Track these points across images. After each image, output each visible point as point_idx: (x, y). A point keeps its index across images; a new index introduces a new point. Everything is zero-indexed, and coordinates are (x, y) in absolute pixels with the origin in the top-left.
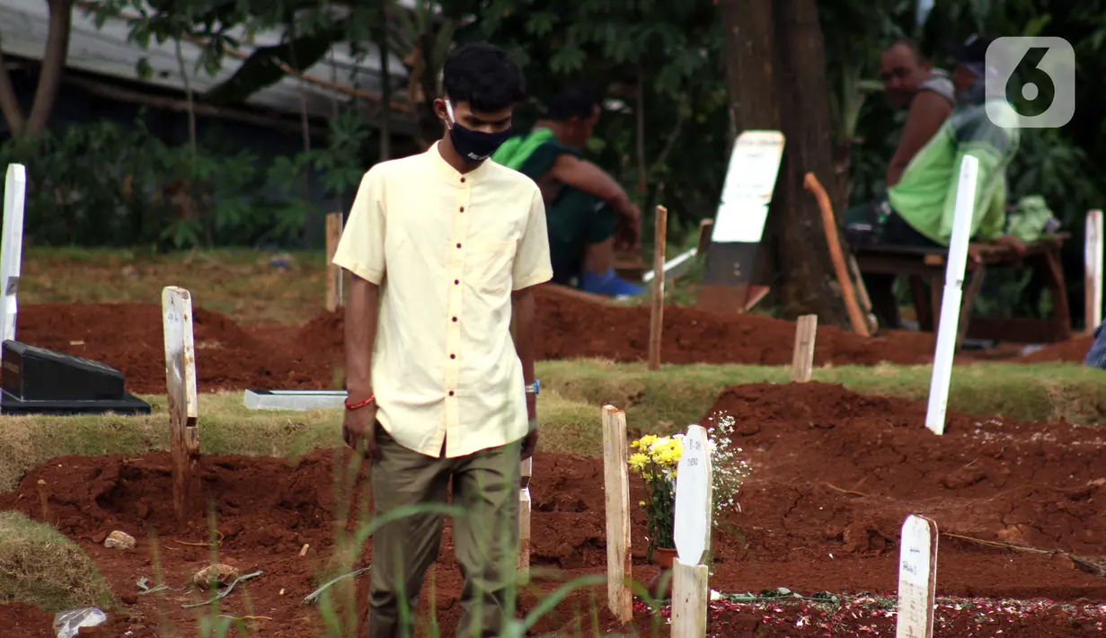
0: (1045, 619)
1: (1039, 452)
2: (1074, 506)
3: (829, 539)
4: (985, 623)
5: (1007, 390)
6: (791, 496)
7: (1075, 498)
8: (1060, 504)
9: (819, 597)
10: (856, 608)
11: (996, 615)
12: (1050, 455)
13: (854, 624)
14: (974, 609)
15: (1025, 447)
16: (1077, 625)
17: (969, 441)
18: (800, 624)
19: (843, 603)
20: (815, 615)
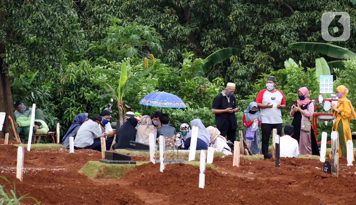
0: (44, 171)
1: (46, 154)
2: (52, 160)
3: (9, 164)
4: (34, 172)
5: (42, 147)
6: (3, 159)
7: (52, 159)
8: (49, 160)
9: (5, 168)
10: (12, 169)
11: (36, 170)
12: (48, 154)
13: (11, 172)
14: (32, 169)
15: (44, 153)
16: (50, 172)
17: (35, 152)
18: (2, 172)
19: (9, 169)
20: (5, 171)
